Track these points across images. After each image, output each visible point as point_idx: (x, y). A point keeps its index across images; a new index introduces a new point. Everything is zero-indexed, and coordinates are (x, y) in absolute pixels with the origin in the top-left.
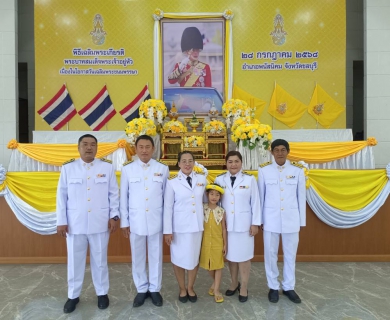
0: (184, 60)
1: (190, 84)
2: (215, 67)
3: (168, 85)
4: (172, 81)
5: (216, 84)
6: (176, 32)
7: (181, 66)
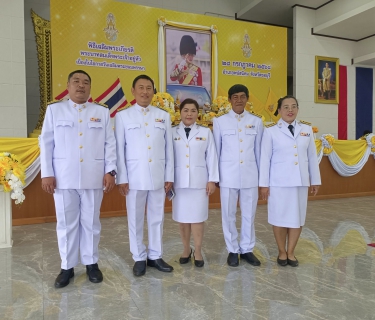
0: (182, 62)
1: (186, 82)
2: (205, 70)
3: (170, 82)
4: (173, 79)
5: (206, 84)
6: (176, 38)
7: (180, 67)
